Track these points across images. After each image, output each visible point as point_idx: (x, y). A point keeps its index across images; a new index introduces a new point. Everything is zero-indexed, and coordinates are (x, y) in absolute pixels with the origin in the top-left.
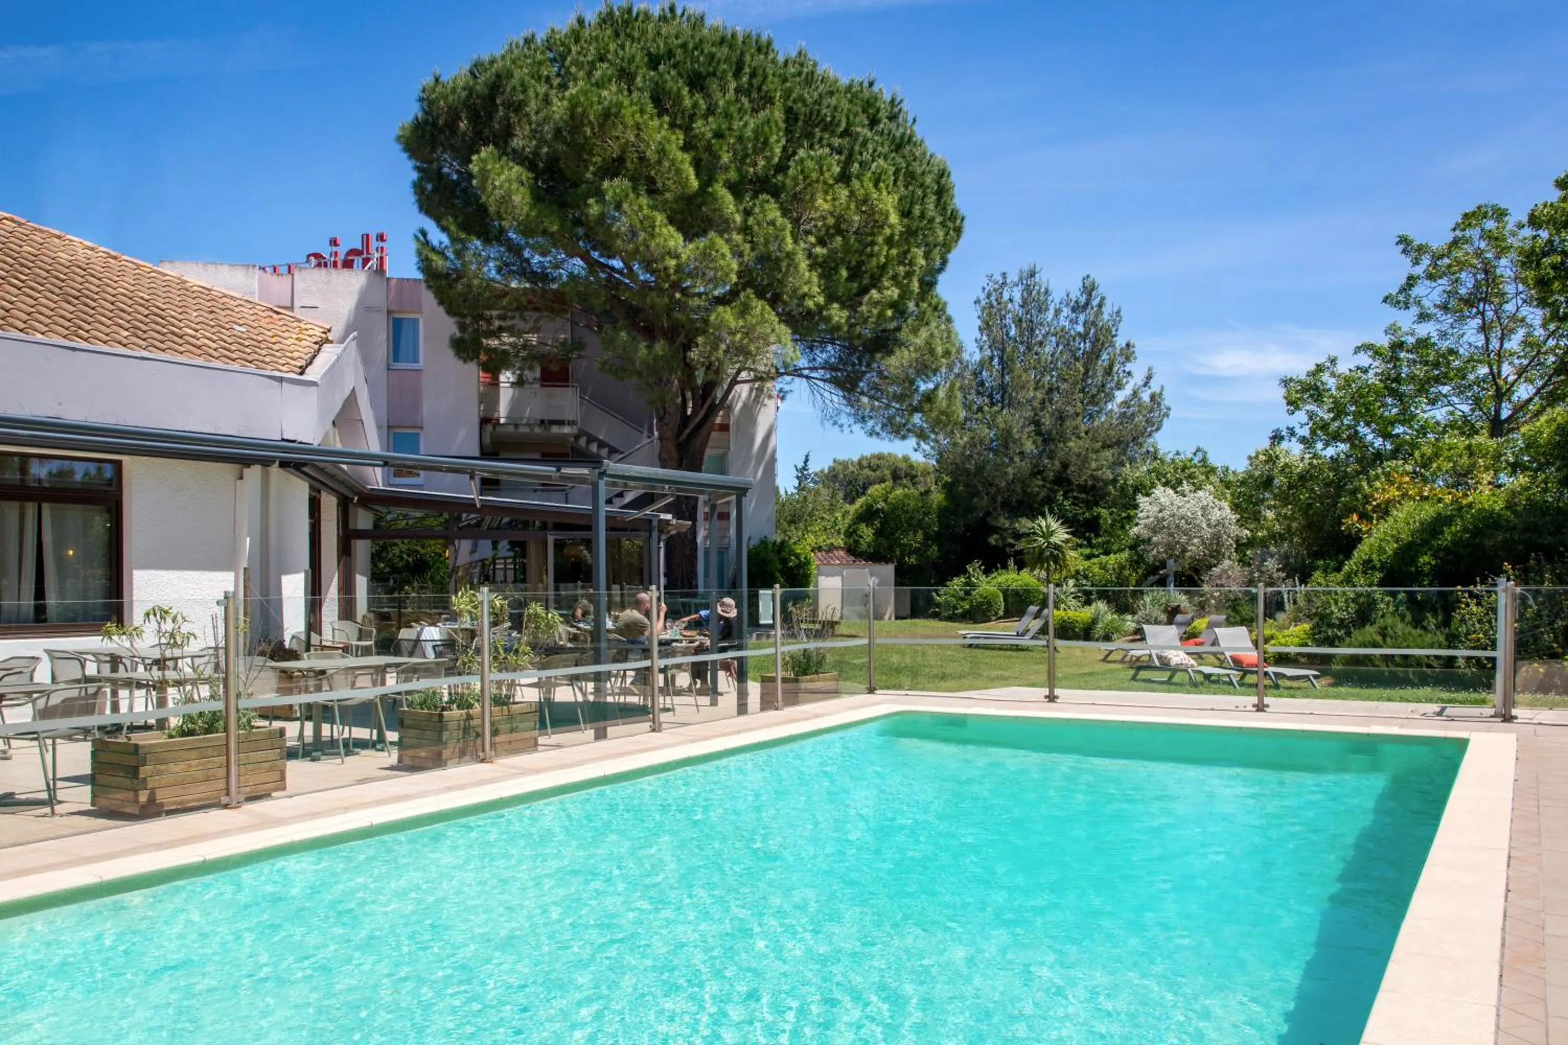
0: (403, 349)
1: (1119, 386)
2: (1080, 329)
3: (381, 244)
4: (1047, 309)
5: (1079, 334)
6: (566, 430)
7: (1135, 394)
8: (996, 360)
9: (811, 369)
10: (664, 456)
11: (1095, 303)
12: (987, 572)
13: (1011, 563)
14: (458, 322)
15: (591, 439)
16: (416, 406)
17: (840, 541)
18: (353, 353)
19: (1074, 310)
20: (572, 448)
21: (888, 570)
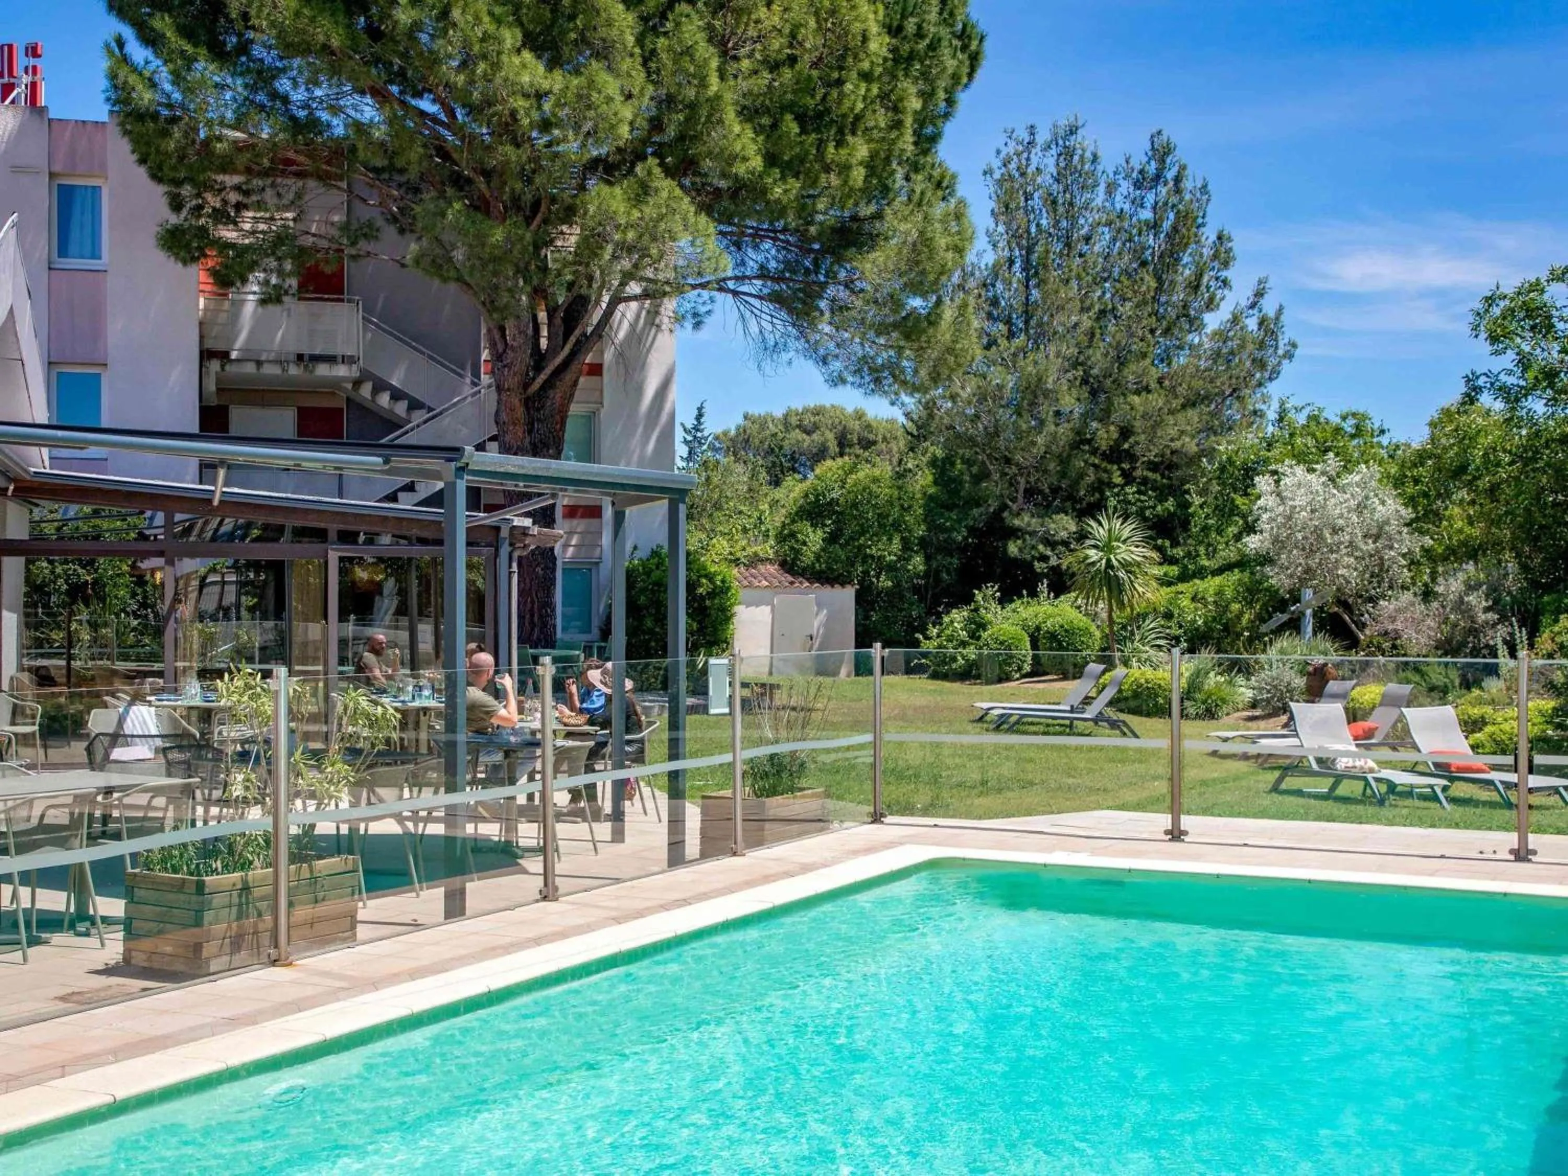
0: (75, 233)
1: (1211, 305)
2: (1146, 215)
3: (32, 61)
4: (1096, 185)
5: (1147, 222)
6: (341, 371)
7: (1235, 319)
8: (1017, 266)
9: (736, 278)
10: (504, 417)
11: (1170, 175)
12: (1004, 600)
13: (1043, 587)
14: (168, 193)
15: (380, 386)
16: (97, 331)
17: (767, 549)
18: (12, 249)
19: (1138, 185)
20: (348, 399)
21: (846, 596)
